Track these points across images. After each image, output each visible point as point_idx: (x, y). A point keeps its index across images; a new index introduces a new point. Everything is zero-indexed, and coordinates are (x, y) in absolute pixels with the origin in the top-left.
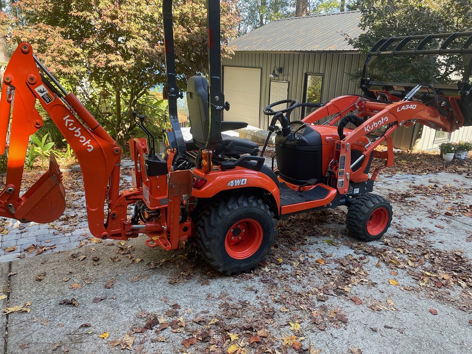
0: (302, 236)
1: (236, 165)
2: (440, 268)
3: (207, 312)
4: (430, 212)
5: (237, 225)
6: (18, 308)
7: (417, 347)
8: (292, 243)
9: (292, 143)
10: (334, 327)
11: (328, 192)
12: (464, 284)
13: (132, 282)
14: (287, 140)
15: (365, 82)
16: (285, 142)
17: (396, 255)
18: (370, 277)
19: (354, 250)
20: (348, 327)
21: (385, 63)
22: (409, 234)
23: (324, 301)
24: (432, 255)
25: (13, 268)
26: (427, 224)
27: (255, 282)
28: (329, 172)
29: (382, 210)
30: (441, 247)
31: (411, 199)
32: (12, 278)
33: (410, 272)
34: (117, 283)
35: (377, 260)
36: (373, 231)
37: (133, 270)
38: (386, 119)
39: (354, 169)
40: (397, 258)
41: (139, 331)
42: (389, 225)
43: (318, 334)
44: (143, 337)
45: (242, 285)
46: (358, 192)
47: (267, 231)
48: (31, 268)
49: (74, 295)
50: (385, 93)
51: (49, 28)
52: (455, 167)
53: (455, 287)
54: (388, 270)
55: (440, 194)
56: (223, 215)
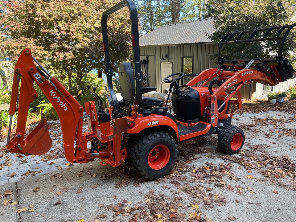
0: (192, 154)
1: (151, 113)
2: (276, 167)
3: (142, 203)
4: (266, 134)
5: (154, 149)
6: (25, 209)
7: (269, 213)
8: (186, 159)
9: (182, 98)
10: (218, 206)
11: (206, 126)
12: (292, 175)
13: (93, 188)
14: (179, 96)
15: (221, 60)
16: (178, 98)
17: (250, 161)
18: (235, 175)
19: (224, 160)
20: (227, 205)
21: (230, 48)
22: (256, 148)
23: (210, 191)
24: (270, 159)
25: (19, 185)
26: (265, 141)
27: (168, 183)
28: (205, 114)
29: (238, 135)
30: (275, 155)
31: (254, 128)
32: (19, 191)
33: (259, 171)
34: (84, 190)
35: (239, 165)
36: (234, 148)
37: (93, 181)
38: (236, 81)
39: (220, 111)
40: (250, 163)
41: (101, 217)
42: (243, 144)
43: (210, 210)
44: (105, 220)
45: (160, 185)
46: (223, 125)
47: (172, 152)
48: (30, 185)
49: (59, 199)
50: (233, 65)
51: (27, 39)
52: (277, 107)
53: (287, 177)
54: (246, 171)
55: (271, 124)
56: (146, 143)
